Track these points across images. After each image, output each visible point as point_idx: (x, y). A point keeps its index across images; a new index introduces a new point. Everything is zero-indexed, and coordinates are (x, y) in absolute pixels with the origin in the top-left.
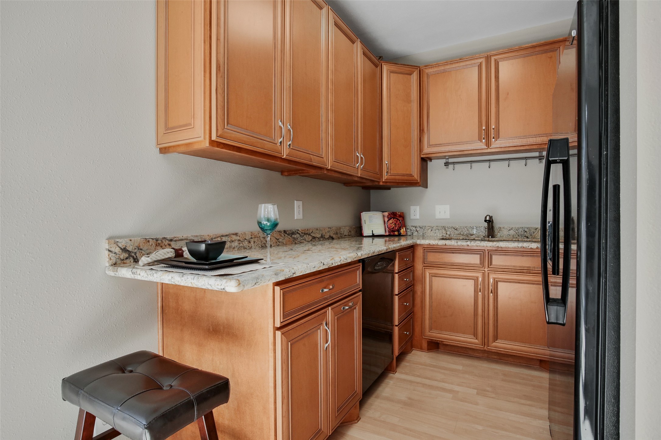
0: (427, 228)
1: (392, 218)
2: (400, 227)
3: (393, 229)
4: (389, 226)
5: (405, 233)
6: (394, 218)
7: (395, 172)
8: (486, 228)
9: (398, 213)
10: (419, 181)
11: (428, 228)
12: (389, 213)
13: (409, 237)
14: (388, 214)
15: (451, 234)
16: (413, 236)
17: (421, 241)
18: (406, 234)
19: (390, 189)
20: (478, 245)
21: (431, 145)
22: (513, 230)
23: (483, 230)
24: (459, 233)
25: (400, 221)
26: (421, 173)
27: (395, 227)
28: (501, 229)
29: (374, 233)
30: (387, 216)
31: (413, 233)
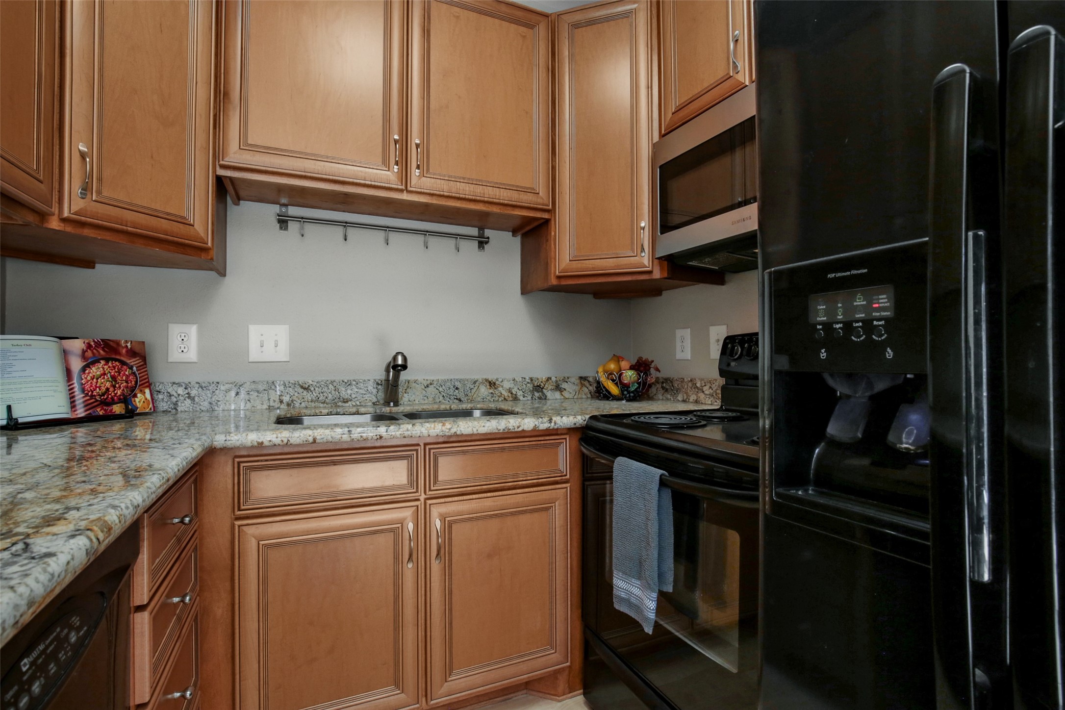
0: (223, 388)
1: (102, 359)
2: (133, 389)
3: (103, 395)
4: (87, 387)
5: (151, 406)
6: (107, 360)
7: (121, 196)
8: (378, 384)
9: (126, 342)
10: (210, 244)
11: (228, 386)
12: (89, 344)
13: (164, 419)
14: (84, 346)
15: (292, 401)
16: (176, 414)
17: (228, 438)
18: (154, 407)
19: (94, 268)
20: (406, 433)
21: (251, 145)
22: (434, 385)
23: (372, 388)
24: (314, 399)
25: (131, 368)
26: (215, 223)
27: (111, 389)
28: (410, 383)
29: (15, 416)
30: (80, 352)
31: (176, 404)
